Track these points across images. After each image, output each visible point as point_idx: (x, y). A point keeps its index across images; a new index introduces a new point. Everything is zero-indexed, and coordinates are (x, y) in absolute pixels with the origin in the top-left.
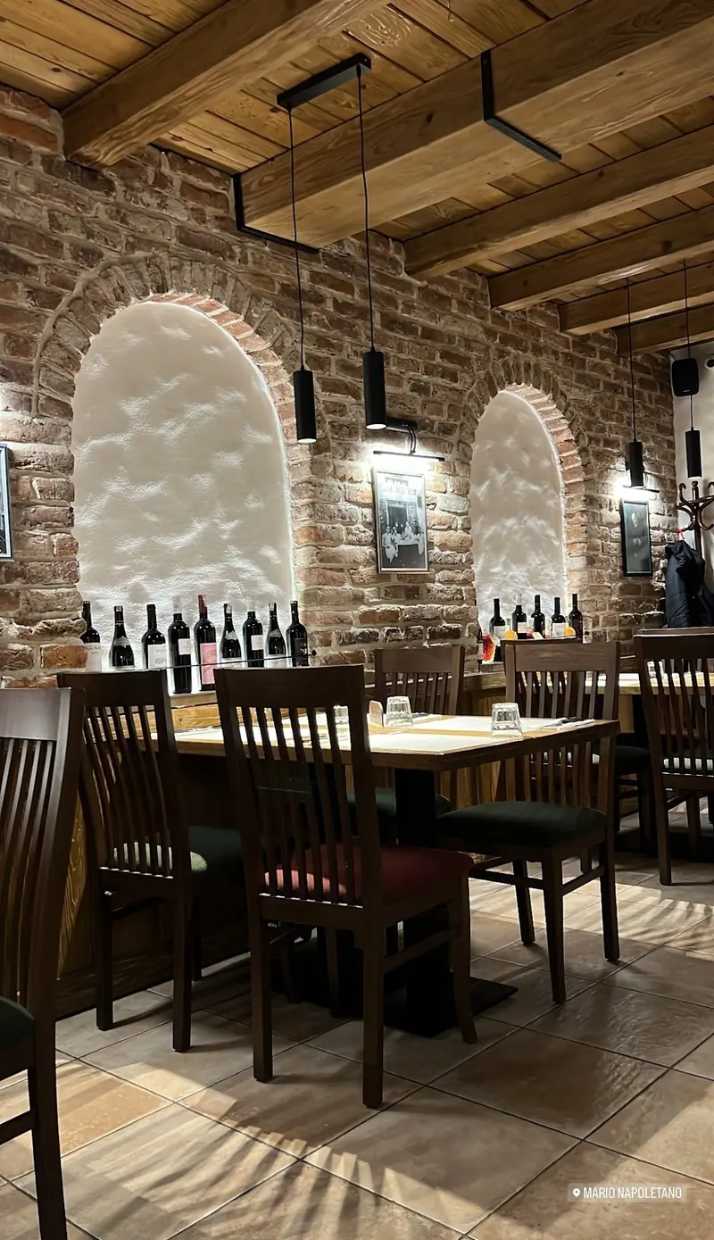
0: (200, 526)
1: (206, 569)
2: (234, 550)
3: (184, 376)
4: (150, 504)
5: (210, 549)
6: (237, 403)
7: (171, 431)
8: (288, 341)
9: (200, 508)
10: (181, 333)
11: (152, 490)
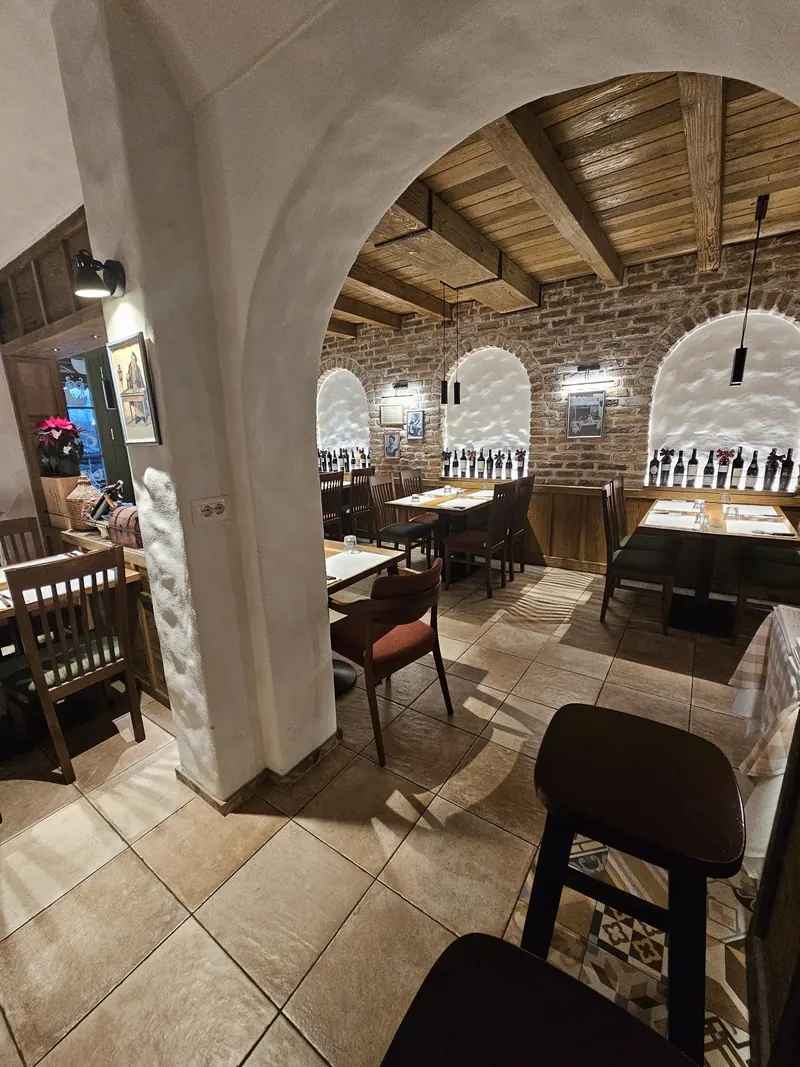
0: (493, 424)
1: (495, 437)
2: (506, 430)
3: (491, 373)
4: (475, 418)
5: (497, 431)
6: (514, 376)
7: (485, 393)
8: (524, 350)
9: (494, 417)
10: (491, 357)
11: (477, 413)
